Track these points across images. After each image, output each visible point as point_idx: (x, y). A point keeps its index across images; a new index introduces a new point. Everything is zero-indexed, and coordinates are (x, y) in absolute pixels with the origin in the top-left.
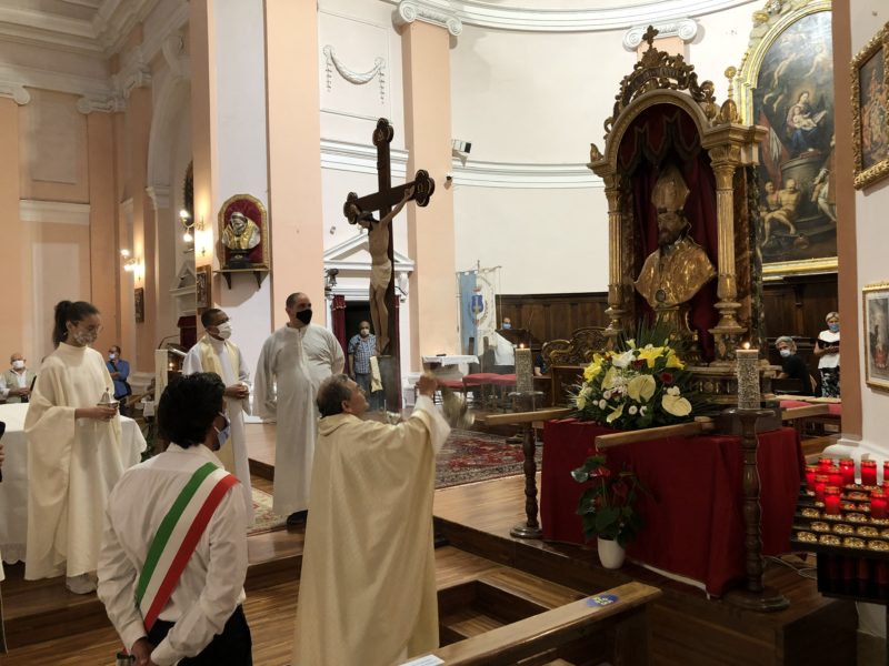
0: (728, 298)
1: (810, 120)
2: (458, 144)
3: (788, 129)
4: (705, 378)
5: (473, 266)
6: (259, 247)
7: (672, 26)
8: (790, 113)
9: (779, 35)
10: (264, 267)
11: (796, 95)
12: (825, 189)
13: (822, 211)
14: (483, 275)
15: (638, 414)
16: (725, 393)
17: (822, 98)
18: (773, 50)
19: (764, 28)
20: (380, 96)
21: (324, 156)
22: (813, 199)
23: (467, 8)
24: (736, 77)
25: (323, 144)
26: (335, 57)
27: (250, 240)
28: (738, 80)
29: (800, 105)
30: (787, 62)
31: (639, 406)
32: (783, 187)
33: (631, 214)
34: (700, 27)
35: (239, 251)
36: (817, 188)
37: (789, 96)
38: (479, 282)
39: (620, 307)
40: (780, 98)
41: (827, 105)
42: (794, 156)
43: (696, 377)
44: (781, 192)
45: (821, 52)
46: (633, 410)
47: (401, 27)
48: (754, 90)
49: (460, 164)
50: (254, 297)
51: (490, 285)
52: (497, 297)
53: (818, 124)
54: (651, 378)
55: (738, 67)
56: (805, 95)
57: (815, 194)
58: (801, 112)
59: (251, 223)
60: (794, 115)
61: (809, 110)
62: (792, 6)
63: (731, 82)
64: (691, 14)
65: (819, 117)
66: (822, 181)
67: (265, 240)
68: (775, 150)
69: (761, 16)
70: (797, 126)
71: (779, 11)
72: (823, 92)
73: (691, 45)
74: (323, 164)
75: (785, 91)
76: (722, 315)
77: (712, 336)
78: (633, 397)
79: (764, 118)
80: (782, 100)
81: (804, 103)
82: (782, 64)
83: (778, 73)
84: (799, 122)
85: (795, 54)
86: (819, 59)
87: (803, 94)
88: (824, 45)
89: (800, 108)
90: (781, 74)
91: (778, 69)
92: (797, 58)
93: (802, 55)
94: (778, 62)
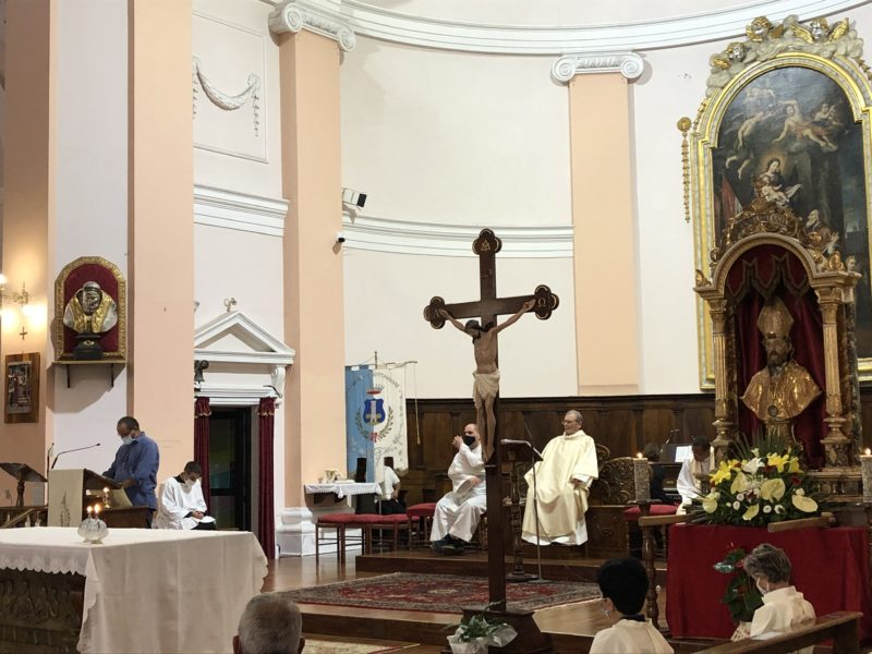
0: (837, 414)
1: (781, 194)
2: (348, 194)
4: (823, 480)
5: (368, 360)
6: (115, 329)
7: (614, 60)
9: (742, 88)
10: (121, 357)
14: (385, 372)
15: (773, 512)
16: (840, 493)
17: (795, 169)
18: (735, 105)
19: (724, 77)
20: (253, 126)
21: (198, 208)
23: (357, 13)
24: (691, 131)
25: (197, 191)
26: (202, 72)
27: (104, 319)
28: (694, 135)
29: (769, 173)
30: (753, 121)
31: (773, 506)
33: (733, 335)
34: (645, 63)
35: (89, 334)
37: (756, 162)
38: (377, 381)
39: (727, 420)
40: (746, 163)
41: (801, 178)
43: (816, 480)
45: (793, 115)
46: (767, 509)
47: (281, 36)
48: (713, 149)
49: (348, 220)
50: (102, 399)
51: (397, 385)
52: (410, 403)
53: (790, 199)
54: (781, 481)
55: (693, 119)
56: (775, 163)
58: (772, 184)
59: (107, 299)
61: (781, 182)
62: (758, 56)
63: (685, 136)
64: (637, 47)
65: (793, 190)
67: (122, 320)
69: (721, 63)
71: (742, 60)
72: (796, 162)
73: (635, 85)
74: (197, 218)
75: (752, 156)
76: (830, 428)
77: (823, 446)
78: (766, 498)
79: (726, 185)
80: (748, 165)
81: (775, 173)
82: (747, 122)
83: (743, 132)
84: (769, 195)
85: (762, 113)
86: (791, 123)
87: (772, 162)
88: (796, 107)
89: (770, 178)
90: (746, 134)
91: (743, 128)
92: (764, 118)
93: (770, 115)
94: (741, 120)
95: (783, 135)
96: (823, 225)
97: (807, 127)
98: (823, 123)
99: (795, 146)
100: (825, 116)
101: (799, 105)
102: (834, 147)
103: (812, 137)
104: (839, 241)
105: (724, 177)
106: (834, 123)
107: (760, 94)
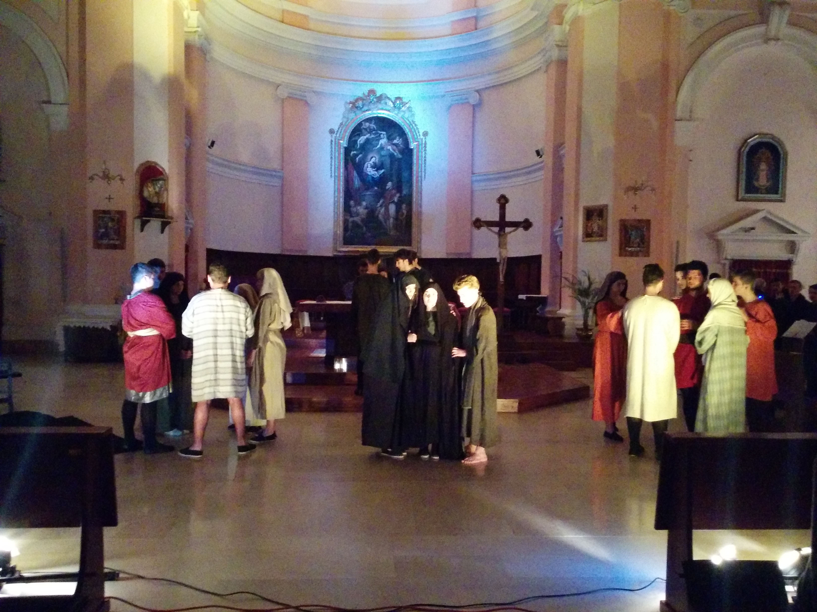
1: (376, 172)
3: (364, 174)
8: (366, 165)
11: (369, 157)
12: (383, 209)
13: (381, 222)
17: (383, 163)
19: (352, 114)
22: (376, 214)
24: (335, 135)
28: (336, 138)
29: (371, 162)
32: (360, 204)
36: (379, 208)
37: (365, 156)
40: (360, 156)
42: (367, 189)
44: (359, 208)
48: (345, 147)
53: (380, 175)
55: (336, 131)
56: (374, 159)
57: (377, 212)
58: (372, 167)
60: (367, 167)
61: (376, 167)
62: (369, 109)
63: (332, 137)
64: (314, 90)
65: (381, 172)
66: (381, 206)
68: (356, 183)
71: (362, 108)
72: (383, 159)
75: (363, 153)
79: (350, 165)
81: (373, 162)
82: (362, 137)
83: (360, 141)
84: (370, 172)
85: (369, 134)
86: (383, 142)
87: (372, 158)
88: (385, 136)
89: (371, 164)
90: (361, 142)
92: (371, 137)
93: (373, 136)
94: (359, 135)
95: (378, 146)
96: (393, 189)
97: (389, 145)
98: (396, 145)
99: (383, 153)
100: (398, 142)
101: (386, 134)
102: (400, 156)
103: (391, 150)
104: (399, 197)
105: (350, 161)
106: (401, 146)
107: (369, 126)
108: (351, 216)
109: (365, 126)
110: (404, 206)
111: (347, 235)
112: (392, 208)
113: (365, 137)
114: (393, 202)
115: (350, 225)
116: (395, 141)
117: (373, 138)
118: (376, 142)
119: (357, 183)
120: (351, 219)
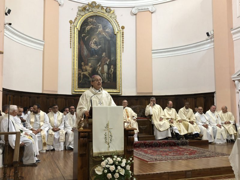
1: (96, 47)
3: (90, 47)
29: (93, 41)
32: (87, 65)
36: (98, 67)
42: (92, 56)
44: (87, 66)
45: (100, 28)
48: (79, 31)
56: (95, 39)
57: (97, 69)
63: (71, 25)
65: (100, 46)
66: (100, 66)
69: (83, 9)
70: (92, 47)
73: (60, 6)
79: (82, 42)
80: (88, 38)
81: (95, 41)
82: (88, 26)
83: (87, 29)
86: (100, 30)
90: (88, 29)
91: (87, 28)
92: (93, 27)
93: (94, 26)
94: (87, 25)
96: (106, 57)
105: (81, 39)
106: (110, 33)
107: (92, 21)
108: (83, 71)
109: (90, 20)
110: (112, 66)
111: (80, 82)
112: (106, 67)
113: (90, 27)
114: (106, 64)
115: (82, 76)
116: (107, 30)
117: (94, 27)
118: (96, 30)
119: (85, 52)
120: (82, 73)
